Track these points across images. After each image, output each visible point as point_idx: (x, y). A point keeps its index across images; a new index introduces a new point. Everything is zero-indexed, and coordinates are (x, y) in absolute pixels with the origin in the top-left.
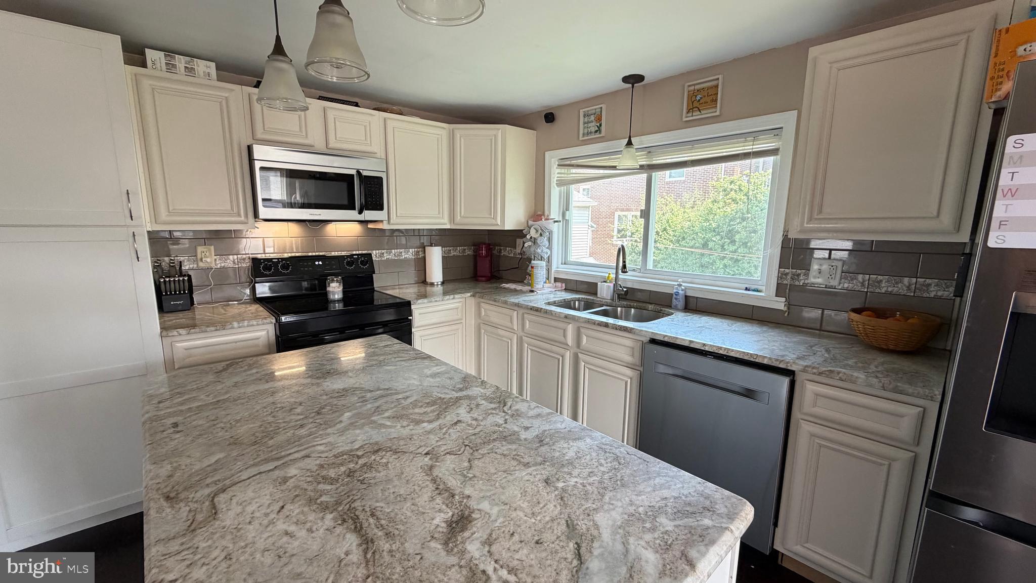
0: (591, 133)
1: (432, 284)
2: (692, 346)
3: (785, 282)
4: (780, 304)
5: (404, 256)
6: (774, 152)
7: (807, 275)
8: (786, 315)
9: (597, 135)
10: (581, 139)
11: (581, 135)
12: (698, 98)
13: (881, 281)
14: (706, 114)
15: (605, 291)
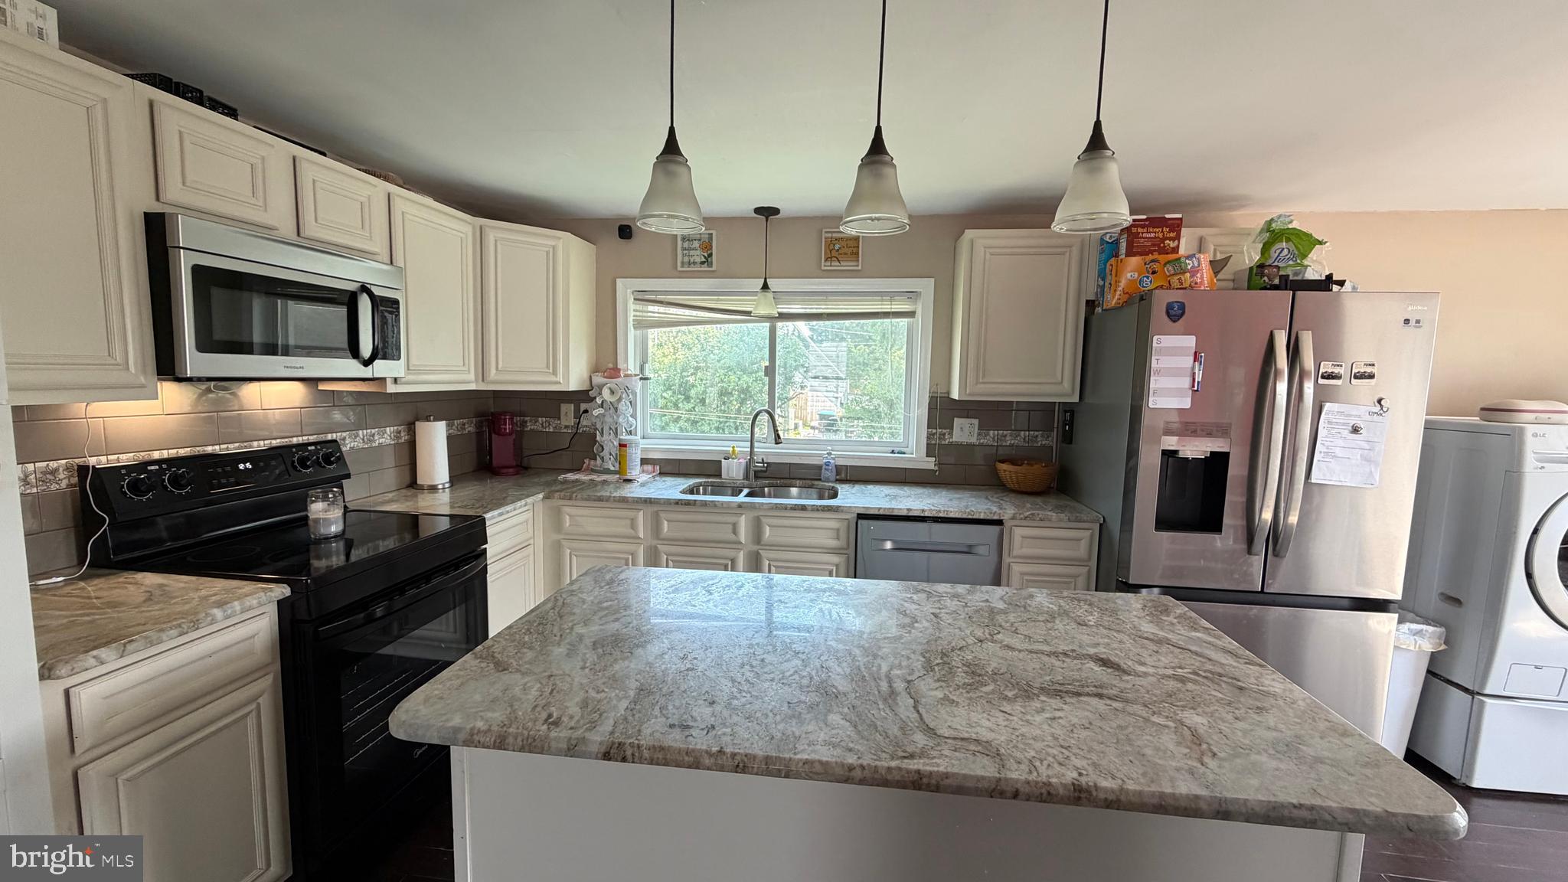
0: (694, 263)
1: (433, 488)
2: (911, 514)
3: (933, 442)
4: (930, 464)
5: (379, 440)
6: (911, 314)
7: (951, 434)
8: (937, 474)
9: (705, 268)
10: (679, 269)
11: (679, 264)
12: (837, 247)
13: (1006, 435)
14: (847, 265)
15: (734, 470)
